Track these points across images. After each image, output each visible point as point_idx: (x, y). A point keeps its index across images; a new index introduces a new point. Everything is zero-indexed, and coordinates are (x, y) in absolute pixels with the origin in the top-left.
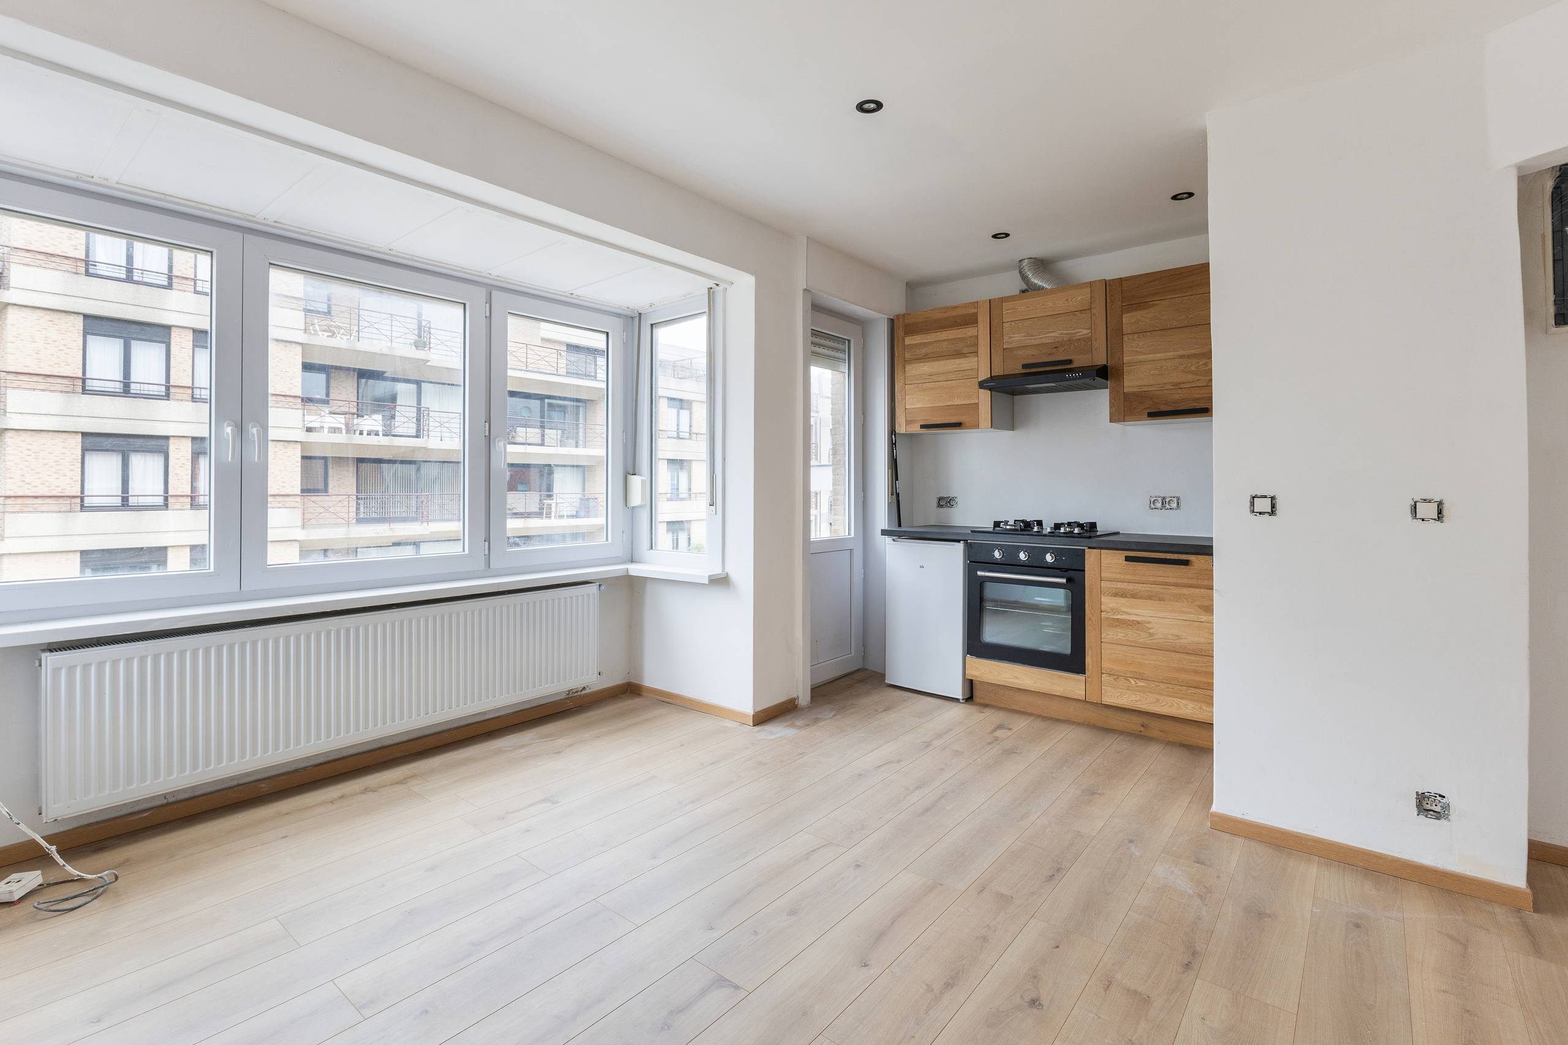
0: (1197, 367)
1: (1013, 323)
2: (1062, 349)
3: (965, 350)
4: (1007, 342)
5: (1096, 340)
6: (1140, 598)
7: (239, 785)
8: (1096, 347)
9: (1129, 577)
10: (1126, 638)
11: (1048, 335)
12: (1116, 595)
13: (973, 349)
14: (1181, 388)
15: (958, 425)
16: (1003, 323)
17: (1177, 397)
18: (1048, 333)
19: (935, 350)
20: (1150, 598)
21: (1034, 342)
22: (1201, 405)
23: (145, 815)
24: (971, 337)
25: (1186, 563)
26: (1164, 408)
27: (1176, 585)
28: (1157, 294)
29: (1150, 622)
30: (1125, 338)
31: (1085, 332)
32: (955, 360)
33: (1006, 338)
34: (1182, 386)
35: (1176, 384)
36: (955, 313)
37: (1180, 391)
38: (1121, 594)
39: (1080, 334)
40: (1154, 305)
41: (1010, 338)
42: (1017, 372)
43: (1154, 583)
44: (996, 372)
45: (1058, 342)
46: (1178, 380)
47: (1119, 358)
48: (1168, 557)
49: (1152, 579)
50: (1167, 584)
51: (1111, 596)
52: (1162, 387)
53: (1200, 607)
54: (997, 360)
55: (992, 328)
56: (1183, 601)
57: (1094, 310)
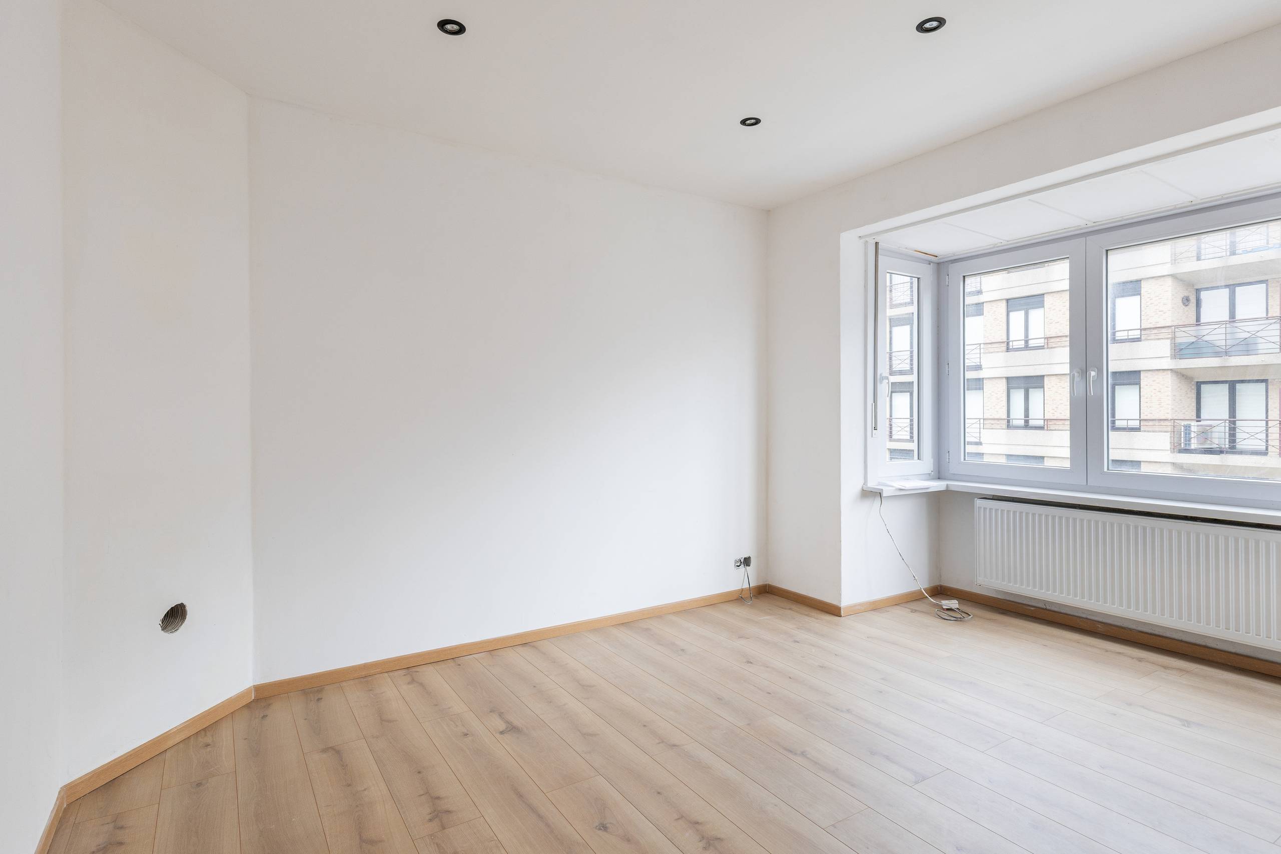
7: (1087, 619)
23: (1032, 609)
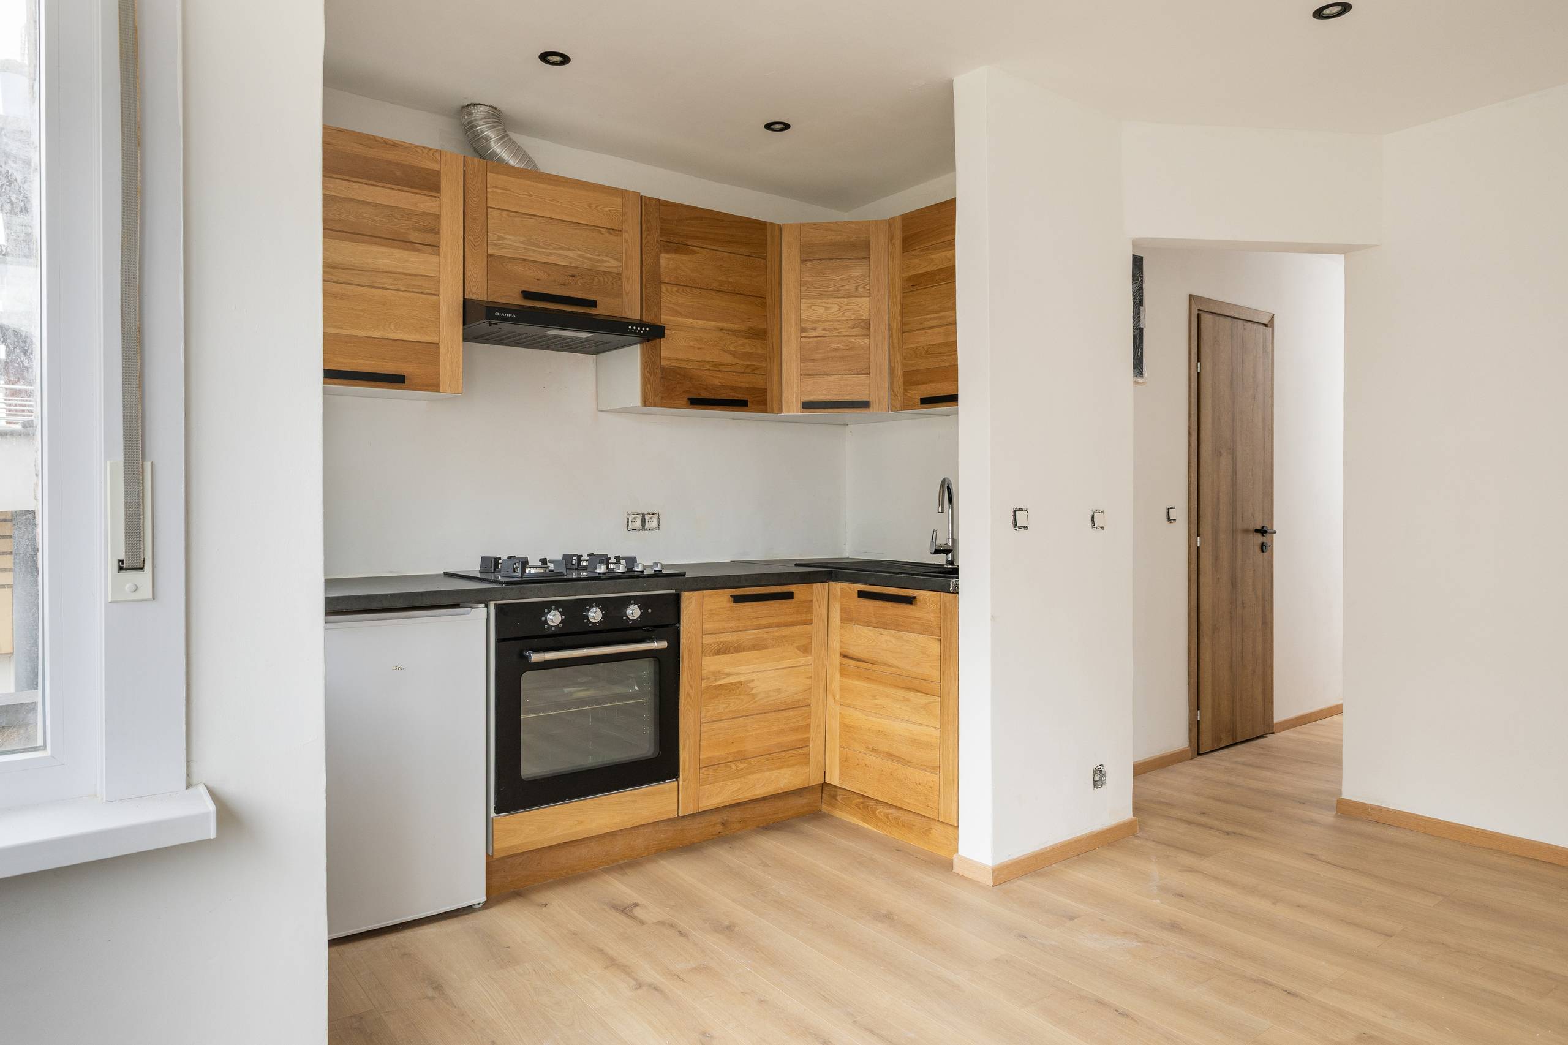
0: (735, 347)
1: (504, 213)
2: (582, 281)
3: (414, 236)
4: (495, 244)
5: (628, 279)
6: (745, 650)
8: (627, 291)
9: (732, 624)
10: (728, 710)
11: (561, 252)
12: (719, 652)
13: (430, 238)
14: (720, 371)
15: (396, 380)
16: (487, 207)
17: (716, 382)
18: (562, 248)
19: (343, 217)
20: (754, 647)
21: (538, 258)
22: (740, 396)
24: (425, 214)
25: (790, 596)
26: (705, 395)
27: (778, 625)
28: (696, 237)
29: (753, 681)
30: (663, 288)
31: (614, 263)
32: (392, 250)
33: (492, 237)
34: (721, 368)
35: (717, 365)
36: (391, 156)
37: (719, 375)
38: (723, 650)
39: (607, 264)
40: (694, 252)
41: (500, 238)
42: (510, 301)
43: (758, 627)
44: (473, 294)
45: (575, 268)
46: (717, 360)
47: (656, 316)
48: (772, 591)
49: (756, 622)
50: (770, 626)
51: (713, 655)
52: (703, 366)
53: (799, 648)
54: (477, 270)
55: (468, 211)
56: (784, 645)
57: (626, 234)
